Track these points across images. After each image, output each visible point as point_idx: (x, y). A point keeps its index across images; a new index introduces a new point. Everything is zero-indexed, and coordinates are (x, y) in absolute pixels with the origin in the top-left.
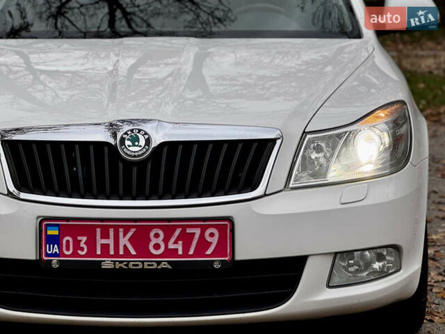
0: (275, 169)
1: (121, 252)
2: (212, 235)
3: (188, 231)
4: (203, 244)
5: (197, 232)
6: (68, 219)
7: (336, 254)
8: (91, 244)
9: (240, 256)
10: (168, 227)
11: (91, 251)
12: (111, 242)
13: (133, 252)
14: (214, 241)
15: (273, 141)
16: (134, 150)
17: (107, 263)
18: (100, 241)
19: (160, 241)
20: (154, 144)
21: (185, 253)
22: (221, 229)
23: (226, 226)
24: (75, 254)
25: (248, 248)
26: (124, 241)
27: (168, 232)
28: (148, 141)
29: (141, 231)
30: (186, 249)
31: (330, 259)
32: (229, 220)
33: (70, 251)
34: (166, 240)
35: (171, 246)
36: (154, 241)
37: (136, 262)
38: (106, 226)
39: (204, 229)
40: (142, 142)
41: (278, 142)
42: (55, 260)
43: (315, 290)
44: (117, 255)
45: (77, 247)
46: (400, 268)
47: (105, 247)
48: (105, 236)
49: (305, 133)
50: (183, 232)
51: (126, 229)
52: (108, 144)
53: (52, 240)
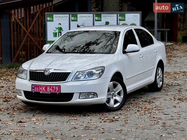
0: (70, 78)
2: (57, 88)
3: (53, 87)
4: (56, 90)
5: (55, 87)
6: (36, 85)
7: (80, 93)
8: (39, 89)
9: (62, 92)
10: (50, 86)
11: (39, 90)
12: (42, 89)
13: (45, 90)
14: (57, 89)
15: (70, 73)
16: (46, 73)
17: (41, 92)
18: (40, 89)
20: (50, 73)
21: (53, 91)
22: (58, 87)
23: (59, 87)
26: (44, 89)
27: (50, 87)
28: (49, 72)
29: (46, 87)
30: (53, 90)
31: (79, 94)
32: (60, 86)
33: (36, 90)
34: (50, 89)
35: (51, 90)
36: (48, 89)
37: (45, 92)
38: (41, 86)
39: (56, 87)
40: (48, 72)
41: (71, 73)
42: (34, 91)
43: (76, 99)
44: (42, 91)
45: (37, 89)
46: (97, 97)
47: (41, 89)
48: (41, 88)
49: (77, 72)
50: (52, 87)
51: (44, 87)
52: (44, 73)
53: (34, 88)
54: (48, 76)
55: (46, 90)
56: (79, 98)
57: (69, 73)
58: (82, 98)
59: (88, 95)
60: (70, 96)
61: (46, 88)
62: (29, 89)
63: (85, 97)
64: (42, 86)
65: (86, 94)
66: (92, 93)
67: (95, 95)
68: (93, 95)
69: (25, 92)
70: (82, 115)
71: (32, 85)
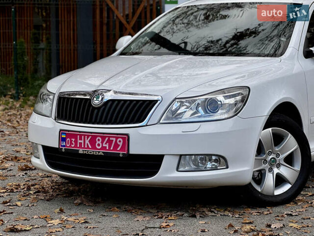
0: (155, 114)
1: (86, 147)
2: (120, 141)
3: (111, 139)
4: (116, 145)
5: (114, 139)
6: (69, 131)
7: (181, 156)
8: (76, 142)
9: (132, 152)
10: (103, 136)
11: (76, 145)
12: (82, 141)
13: (90, 147)
14: (121, 144)
15: (157, 101)
16: (96, 102)
17: (81, 151)
18: (79, 141)
19: (100, 142)
20: (105, 100)
21: (109, 149)
22: (124, 139)
23: (126, 138)
24: (70, 146)
26: (87, 142)
27: (103, 138)
28: (102, 99)
29: (93, 137)
30: (110, 147)
31: (177, 158)
32: (127, 135)
34: (102, 143)
35: (104, 145)
36: (98, 142)
38: (82, 135)
39: (117, 138)
40: (100, 99)
41: (159, 102)
42: (64, 148)
44: (84, 148)
45: (71, 143)
46: (227, 168)
47: (81, 144)
48: (81, 139)
49: (176, 98)
50: (109, 139)
51: (88, 136)
52: (90, 100)
53: (64, 140)
54: (99, 108)
55: (94, 147)
56: (177, 170)
58: (187, 168)
59: (202, 160)
60: (153, 163)
61: (93, 142)
62: (54, 143)
63: (193, 167)
64: (85, 135)
65: (199, 157)
66: (214, 158)
67: (221, 161)
68: (216, 161)
69: (46, 149)
70: (186, 215)
71: (61, 130)
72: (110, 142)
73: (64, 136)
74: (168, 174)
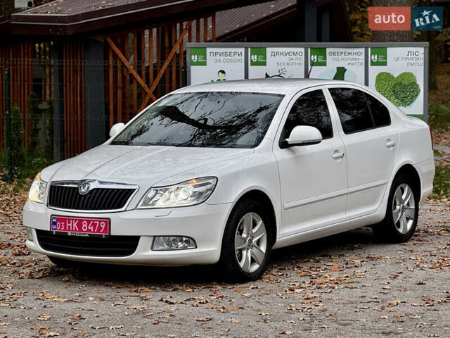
0: (132, 201)
1: (74, 229)
2: (103, 225)
3: (95, 222)
4: (100, 228)
5: (98, 223)
6: (59, 216)
7: (155, 237)
8: (65, 225)
9: (113, 233)
10: (89, 220)
11: (65, 229)
12: (71, 225)
13: (77, 229)
14: (103, 227)
15: (134, 190)
16: (83, 190)
17: (69, 234)
18: (68, 225)
19: (86, 225)
20: (91, 189)
21: (94, 232)
22: (106, 222)
23: (108, 221)
24: (60, 229)
25: (116, 231)
26: (75, 225)
27: (89, 222)
28: (88, 187)
29: (80, 221)
30: (94, 229)
31: (152, 238)
32: (109, 219)
33: (58, 229)
34: (88, 225)
35: (89, 228)
36: (84, 226)
37: (78, 234)
38: (70, 219)
39: (100, 222)
40: (86, 188)
41: (136, 191)
42: (54, 231)
43: (145, 250)
44: (72, 230)
45: (61, 227)
46: (196, 247)
47: (69, 227)
48: (69, 223)
49: (151, 188)
50: (93, 223)
51: (75, 220)
52: (77, 188)
53: (54, 224)
54: (85, 196)
55: (81, 230)
56: (152, 249)
57: (131, 191)
58: (160, 248)
59: (173, 241)
60: (130, 243)
61: (80, 225)
62: (46, 227)
63: (166, 246)
64: (73, 220)
65: (172, 238)
66: (184, 239)
67: (191, 242)
68: (186, 242)
69: (39, 232)
70: (158, 288)
71: (52, 215)
72: (94, 225)
73: (55, 220)
74: (143, 253)
